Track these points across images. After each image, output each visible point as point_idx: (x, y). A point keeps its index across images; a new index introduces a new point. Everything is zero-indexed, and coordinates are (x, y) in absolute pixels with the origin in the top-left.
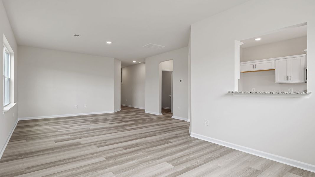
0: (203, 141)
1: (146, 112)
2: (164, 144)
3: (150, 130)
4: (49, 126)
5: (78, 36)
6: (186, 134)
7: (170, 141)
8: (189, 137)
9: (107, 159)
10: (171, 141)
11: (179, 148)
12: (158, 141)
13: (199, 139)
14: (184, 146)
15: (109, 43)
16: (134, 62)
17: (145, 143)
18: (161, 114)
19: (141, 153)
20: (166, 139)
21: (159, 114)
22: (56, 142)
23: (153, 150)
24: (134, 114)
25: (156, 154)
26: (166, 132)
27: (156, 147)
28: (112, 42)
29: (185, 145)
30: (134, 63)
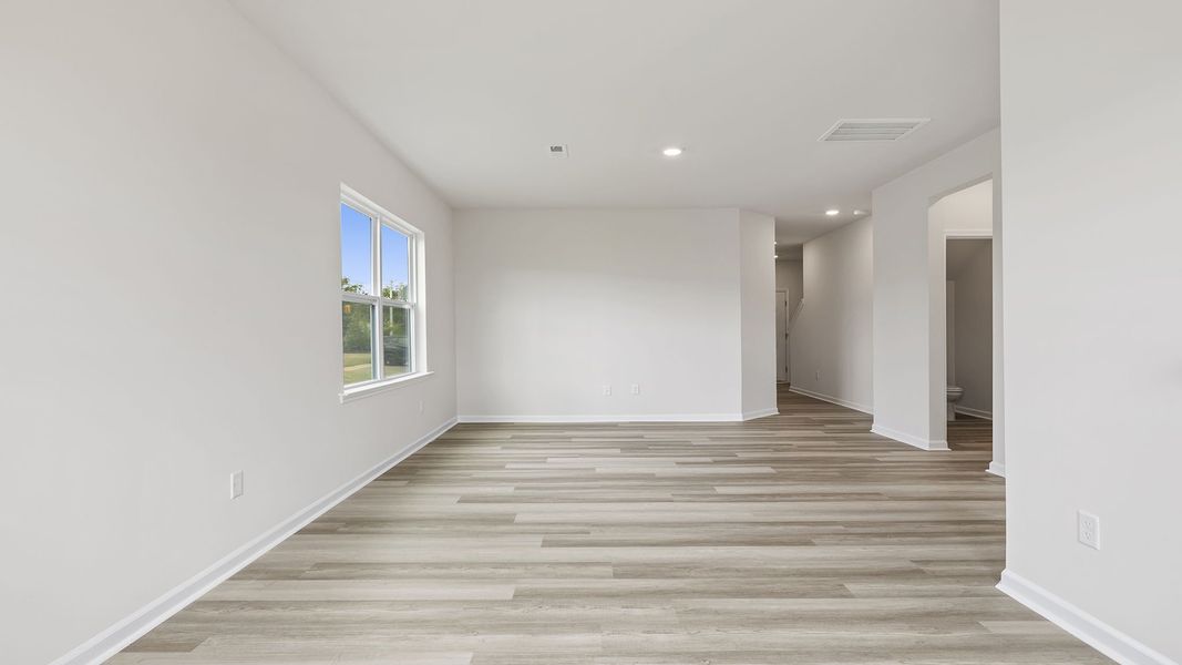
0: (1065, 634)
1: (878, 429)
2: (803, 595)
3: (807, 512)
4: (503, 448)
5: (559, 149)
6: (984, 569)
7: (846, 586)
8: (985, 588)
9: (520, 597)
10: (851, 587)
11: (859, 636)
12: (787, 574)
13: (1040, 618)
14: (897, 635)
15: (672, 152)
16: (832, 213)
17: (720, 569)
18: (942, 445)
19: (655, 611)
20: (837, 574)
21: (930, 445)
22: (465, 500)
23: (717, 612)
24: (819, 433)
25: (711, 633)
26: (878, 540)
27: (747, 600)
28: (684, 149)
29: (912, 628)
30: (835, 216)
